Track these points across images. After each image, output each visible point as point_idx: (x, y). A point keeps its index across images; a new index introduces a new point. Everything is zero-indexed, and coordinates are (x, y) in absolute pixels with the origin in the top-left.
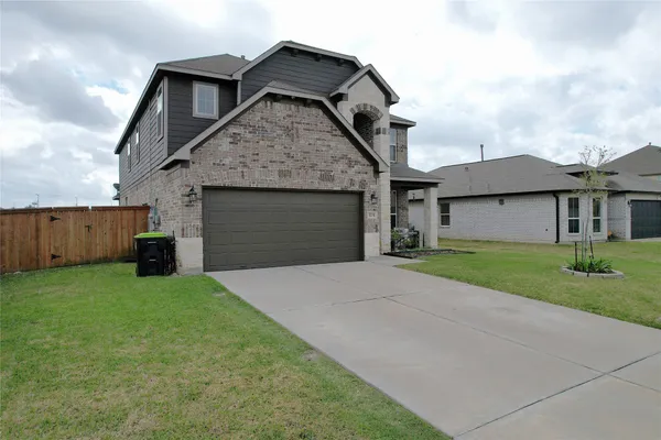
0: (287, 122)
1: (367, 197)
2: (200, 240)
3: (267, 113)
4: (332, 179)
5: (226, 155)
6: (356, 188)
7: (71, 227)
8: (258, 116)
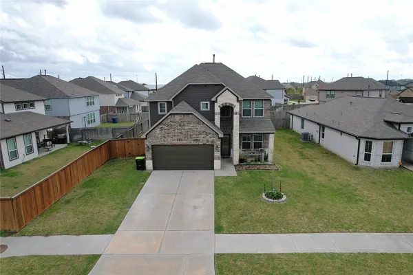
0: (180, 122)
1: (215, 146)
2: (151, 161)
3: (172, 119)
4: (199, 140)
5: (158, 134)
6: (210, 143)
7: (133, 144)
8: (169, 120)
